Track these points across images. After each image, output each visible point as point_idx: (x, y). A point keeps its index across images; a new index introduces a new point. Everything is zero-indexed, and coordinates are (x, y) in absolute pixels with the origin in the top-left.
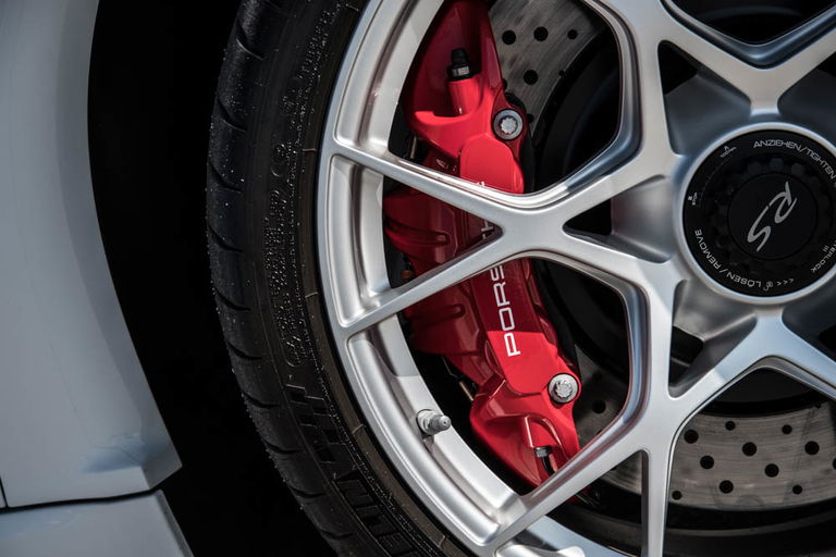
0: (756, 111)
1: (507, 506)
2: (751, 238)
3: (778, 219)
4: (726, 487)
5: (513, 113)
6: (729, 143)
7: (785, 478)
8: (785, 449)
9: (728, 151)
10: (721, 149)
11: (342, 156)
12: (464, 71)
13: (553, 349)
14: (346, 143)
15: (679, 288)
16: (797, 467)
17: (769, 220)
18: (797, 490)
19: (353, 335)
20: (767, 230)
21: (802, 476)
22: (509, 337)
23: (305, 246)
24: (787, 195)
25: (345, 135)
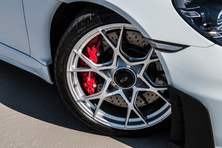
0: (127, 66)
1: (83, 96)
2: (121, 81)
3: (125, 80)
4: (113, 101)
5: (99, 53)
6: (123, 69)
7: (120, 103)
8: (121, 100)
9: (122, 70)
10: (121, 69)
11: (74, 52)
12: (94, 46)
13: (94, 81)
14: (75, 51)
15: (111, 82)
16: (122, 102)
17: (123, 80)
18: (121, 105)
19: (69, 72)
20: (123, 81)
21: (122, 104)
22: (89, 78)
23: (66, 60)
24: (127, 78)
25: (75, 49)
